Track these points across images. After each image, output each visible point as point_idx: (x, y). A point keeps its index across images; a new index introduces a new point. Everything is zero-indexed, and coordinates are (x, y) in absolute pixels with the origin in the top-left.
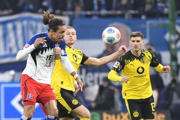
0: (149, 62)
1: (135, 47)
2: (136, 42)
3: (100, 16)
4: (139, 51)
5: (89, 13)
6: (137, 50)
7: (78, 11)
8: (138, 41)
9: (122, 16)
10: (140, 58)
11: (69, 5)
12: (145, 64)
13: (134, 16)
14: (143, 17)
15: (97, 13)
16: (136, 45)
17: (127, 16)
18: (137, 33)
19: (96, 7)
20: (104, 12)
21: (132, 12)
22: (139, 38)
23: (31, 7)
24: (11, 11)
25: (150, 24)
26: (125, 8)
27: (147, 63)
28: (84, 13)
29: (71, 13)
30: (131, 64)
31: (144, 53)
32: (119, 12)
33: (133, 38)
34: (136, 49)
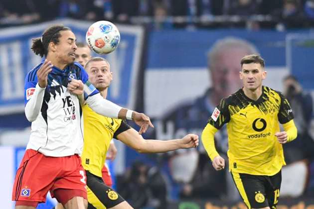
0: (276, 110)
1: (249, 82)
2: (250, 73)
3: (200, 26)
4: (258, 89)
5: (179, 20)
6: (253, 87)
7: (160, 16)
8: (255, 71)
9: (241, 25)
10: (259, 103)
11: (143, 6)
12: (269, 114)
13: (263, 25)
14: (280, 28)
15: (195, 20)
16: (251, 79)
17: (250, 25)
18: (254, 57)
19: (193, 9)
20: (207, 18)
21: (260, 18)
22: (256, 66)
23: (73, 8)
24: (36, 16)
25: (293, 41)
26: (247, 11)
27: (272, 112)
28: (171, 20)
29: (146, 20)
30: (241, 114)
31: (267, 94)
32: (235, 19)
33: (246, 66)
34: (251, 85)
